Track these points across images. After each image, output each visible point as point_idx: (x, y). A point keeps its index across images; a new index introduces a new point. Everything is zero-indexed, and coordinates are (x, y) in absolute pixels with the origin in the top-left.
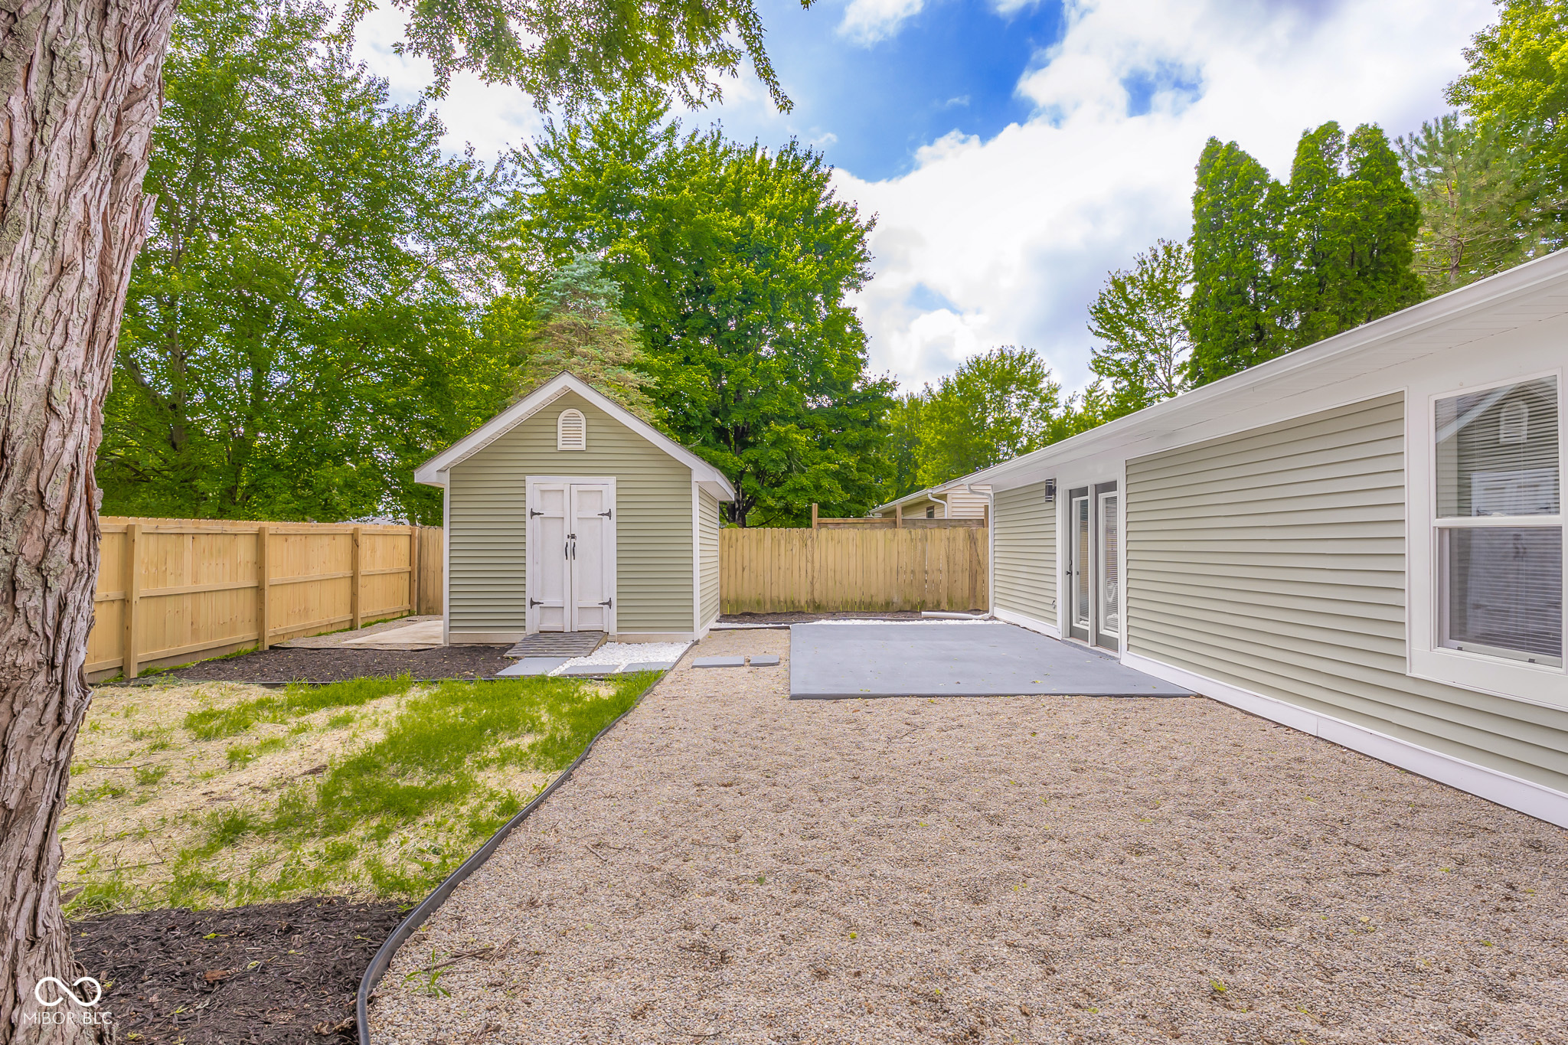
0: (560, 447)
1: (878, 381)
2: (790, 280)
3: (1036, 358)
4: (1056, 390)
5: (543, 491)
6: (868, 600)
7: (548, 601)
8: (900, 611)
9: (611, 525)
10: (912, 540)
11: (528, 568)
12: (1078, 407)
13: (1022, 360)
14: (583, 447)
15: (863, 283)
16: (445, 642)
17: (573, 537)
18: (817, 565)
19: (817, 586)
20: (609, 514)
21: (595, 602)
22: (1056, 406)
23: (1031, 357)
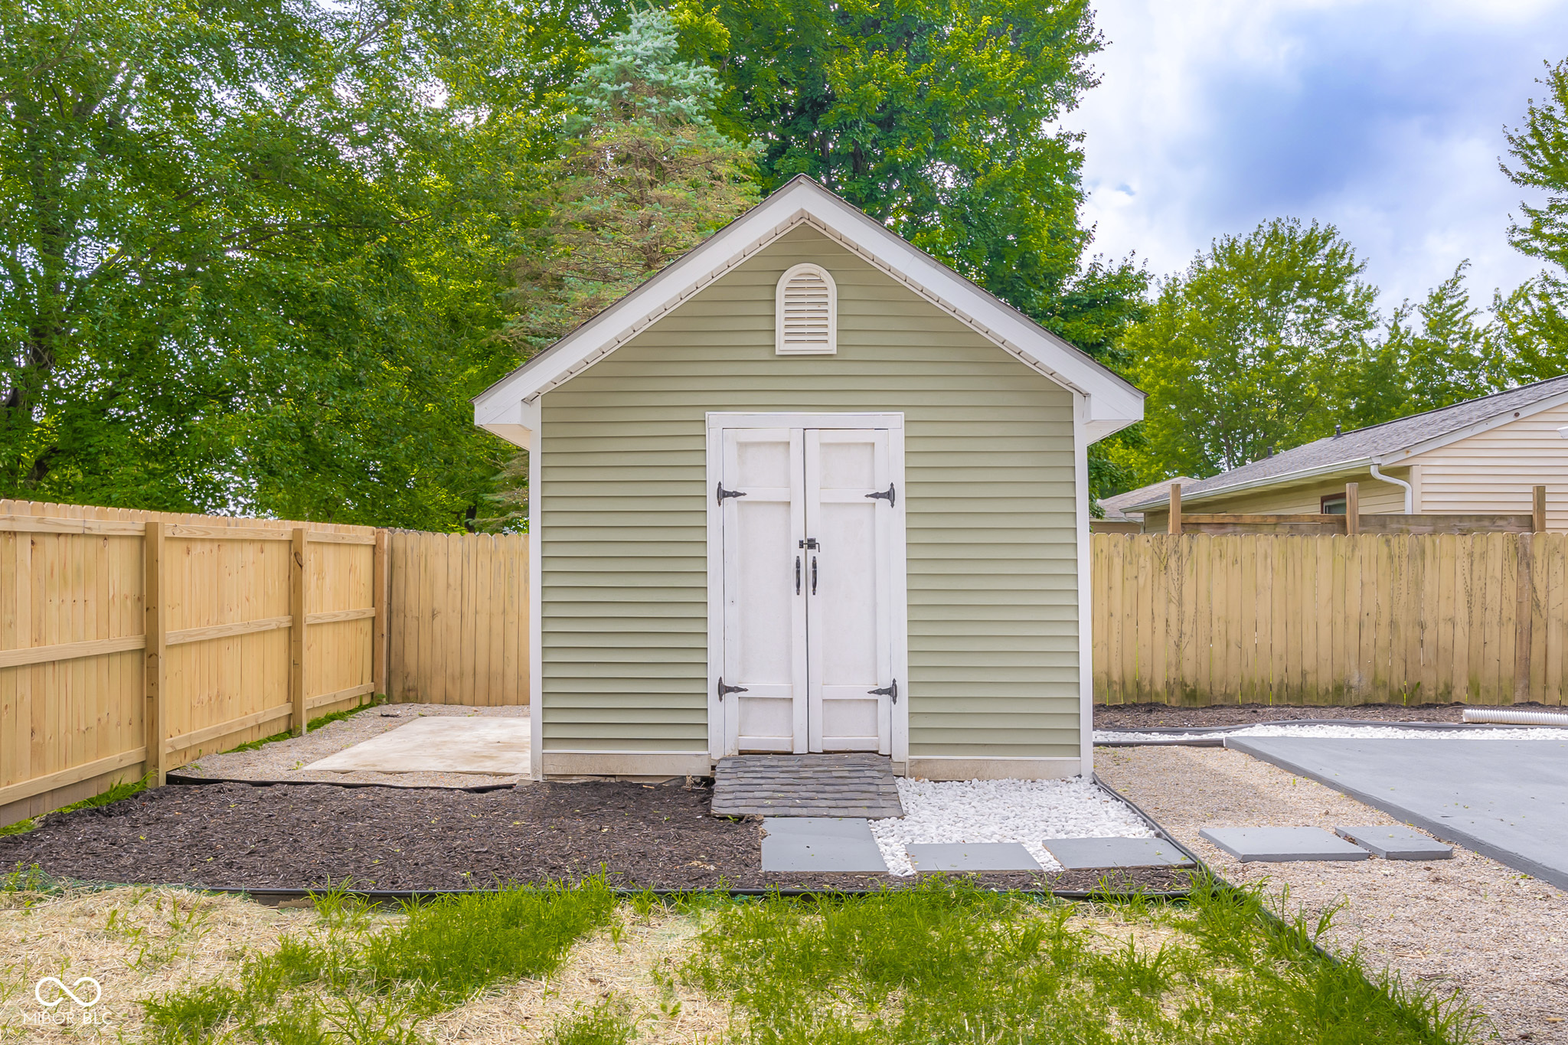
0: (782, 347)
1: (1115, 271)
2: (967, 84)
3: (1337, 239)
4: (1369, 298)
5: (743, 446)
6: (1295, 680)
7: (756, 685)
8: (1366, 706)
9: (893, 519)
10: (1391, 557)
11: (714, 612)
12: (1416, 325)
13: (1310, 245)
14: (831, 347)
15: (1081, 94)
16: (534, 771)
17: (811, 544)
18: (1189, 609)
19: (1189, 651)
20: (890, 495)
21: (860, 687)
22: (1370, 326)
23: (1325, 239)
